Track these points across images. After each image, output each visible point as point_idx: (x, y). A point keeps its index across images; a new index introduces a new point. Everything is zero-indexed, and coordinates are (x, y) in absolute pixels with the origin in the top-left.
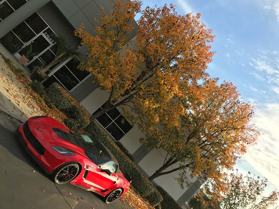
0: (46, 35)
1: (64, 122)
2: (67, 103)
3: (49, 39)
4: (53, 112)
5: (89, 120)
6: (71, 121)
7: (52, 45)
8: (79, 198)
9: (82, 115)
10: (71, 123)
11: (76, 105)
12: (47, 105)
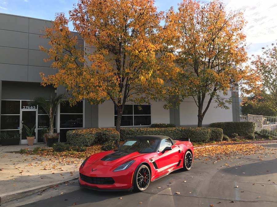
0: (26, 108)
1: (103, 150)
2: (91, 136)
3: (30, 108)
4: (88, 151)
5: (117, 132)
6: (106, 144)
7: (37, 110)
8: (168, 185)
9: (109, 133)
10: (108, 146)
11: (98, 131)
12: (79, 151)
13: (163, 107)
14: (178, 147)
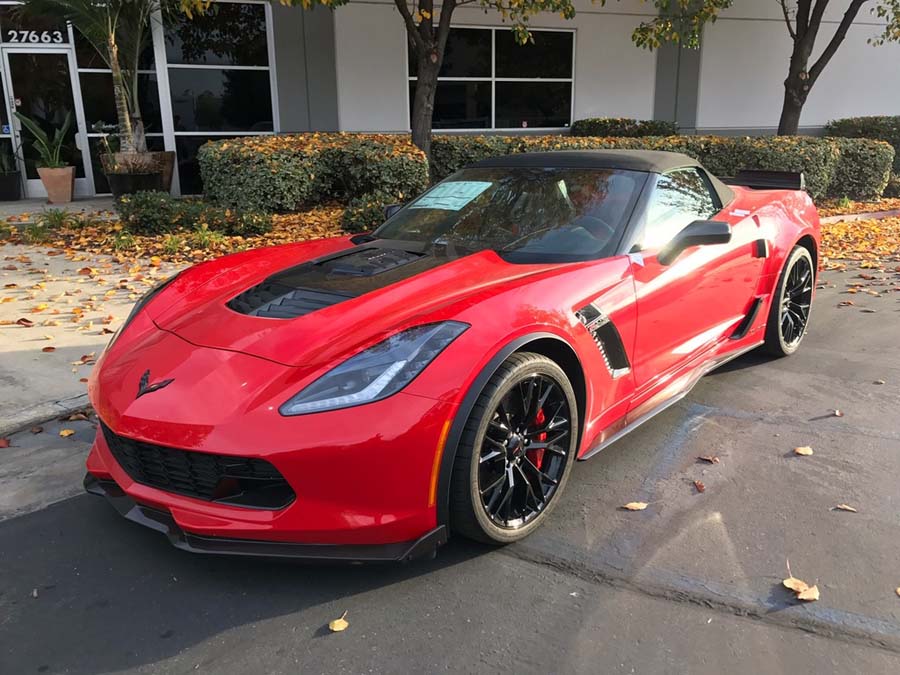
0: (20, 37)
1: (347, 230)
2: (296, 167)
3: (40, 41)
4: (279, 238)
5: (416, 151)
6: (366, 203)
7: (69, 50)
9: (380, 157)
10: (371, 211)
11: (328, 146)
12: (237, 234)
13: (634, 37)
14: (750, 221)
